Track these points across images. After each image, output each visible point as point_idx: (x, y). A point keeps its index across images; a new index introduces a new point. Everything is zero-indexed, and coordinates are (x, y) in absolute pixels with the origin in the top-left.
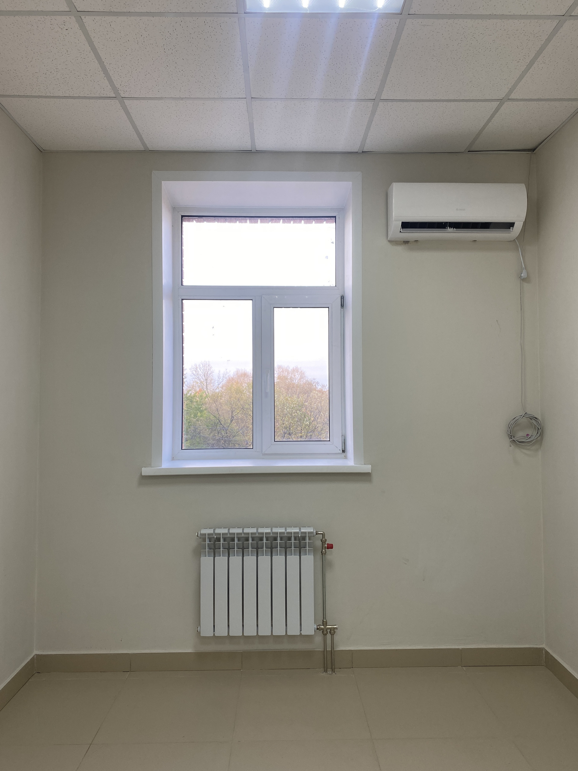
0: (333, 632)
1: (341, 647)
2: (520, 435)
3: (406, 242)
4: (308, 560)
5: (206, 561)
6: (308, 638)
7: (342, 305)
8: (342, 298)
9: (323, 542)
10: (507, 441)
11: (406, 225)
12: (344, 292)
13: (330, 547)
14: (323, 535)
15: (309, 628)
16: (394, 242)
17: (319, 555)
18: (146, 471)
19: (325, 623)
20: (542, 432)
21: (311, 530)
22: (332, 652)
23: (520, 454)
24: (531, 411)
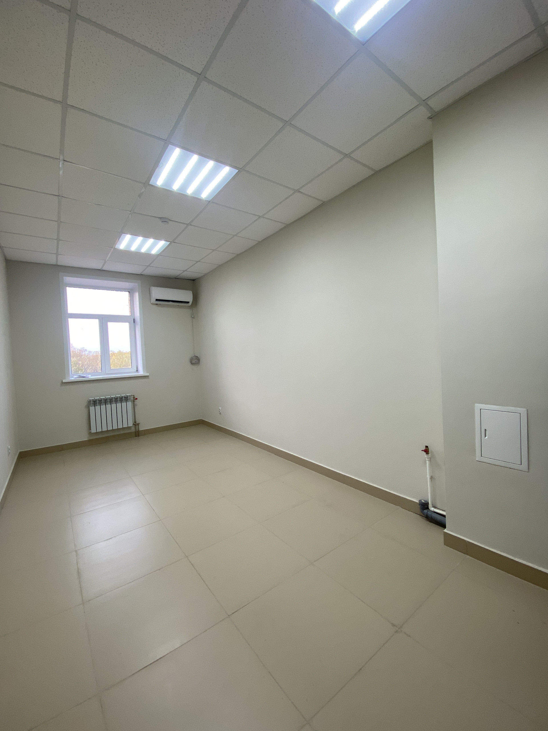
0: (138, 424)
1: (141, 429)
2: (193, 362)
3: (157, 304)
4: (130, 404)
5: (92, 409)
6: (130, 427)
7: (134, 322)
8: (134, 319)
9: (134, 398)
10: (190, 364)
11: (157, 300)
12: (135, 318)
13: (137, 399)
14: (134, 396)
15: (131, 424)
16: (152, 304)
17: (132, 402)
18: (64, 381)
19: (135, 422)
20: (199, 360)
21: (130, 394)
22: (138, 431)
23: (194, 367)
24: (196, 355)
